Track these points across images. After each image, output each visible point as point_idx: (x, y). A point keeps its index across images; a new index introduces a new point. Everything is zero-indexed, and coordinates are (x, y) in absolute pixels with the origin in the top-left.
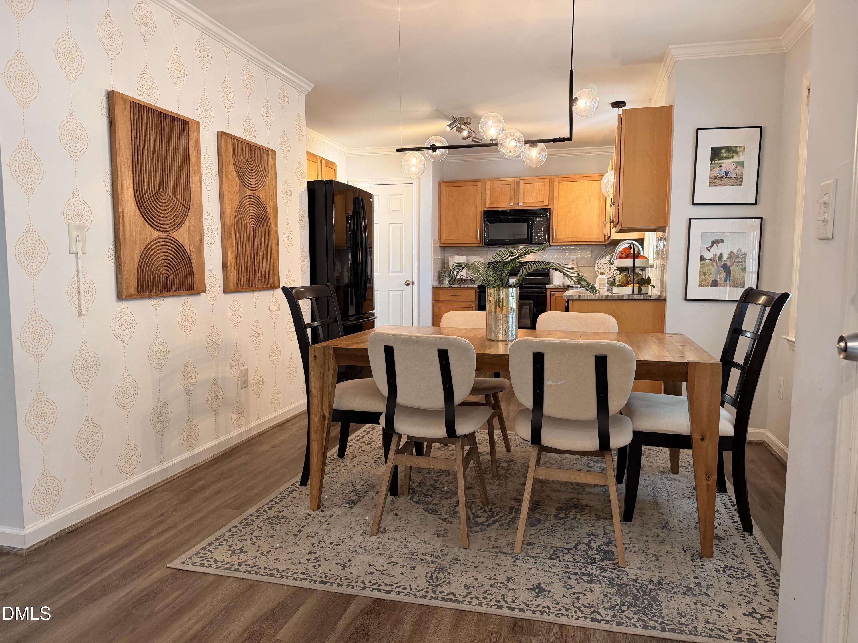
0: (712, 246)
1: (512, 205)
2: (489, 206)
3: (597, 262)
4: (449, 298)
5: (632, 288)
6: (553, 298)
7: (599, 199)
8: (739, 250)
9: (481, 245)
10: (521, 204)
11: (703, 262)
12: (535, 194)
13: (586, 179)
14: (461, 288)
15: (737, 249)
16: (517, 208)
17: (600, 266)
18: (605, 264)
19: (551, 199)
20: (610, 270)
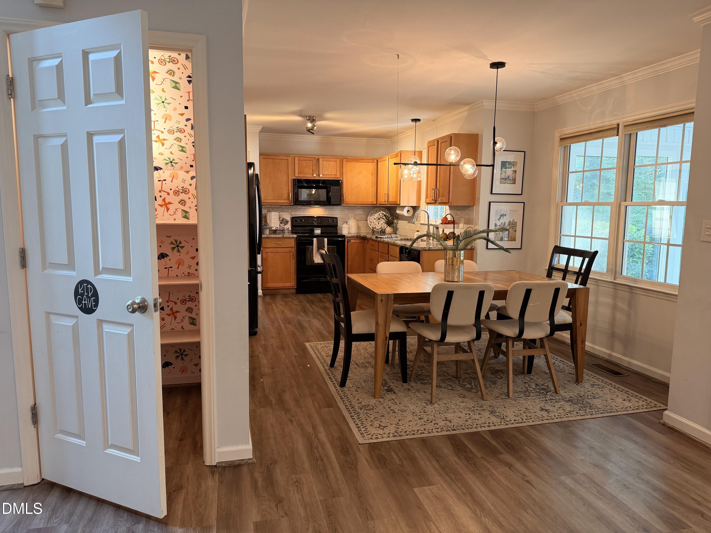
0: (500, 218)
1: (315, 175)
2: (297, 175)
3: (368, 218)
4: (274, 246)
5: (452, 242)
6: (349, 243)
7: (373, 175)
8: (513, 220)
9: (292, 204)
10: (321, 176)
11: (496, 227)
12: (330, 169)
13: (364, 161)
14: (284, 237)
15: (512, 219)
16: (317, 178)
17: (371, 221)
18: (374, 219)
19: (342, 174)
20: (379, 224)
